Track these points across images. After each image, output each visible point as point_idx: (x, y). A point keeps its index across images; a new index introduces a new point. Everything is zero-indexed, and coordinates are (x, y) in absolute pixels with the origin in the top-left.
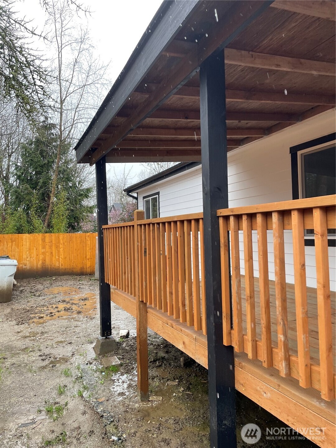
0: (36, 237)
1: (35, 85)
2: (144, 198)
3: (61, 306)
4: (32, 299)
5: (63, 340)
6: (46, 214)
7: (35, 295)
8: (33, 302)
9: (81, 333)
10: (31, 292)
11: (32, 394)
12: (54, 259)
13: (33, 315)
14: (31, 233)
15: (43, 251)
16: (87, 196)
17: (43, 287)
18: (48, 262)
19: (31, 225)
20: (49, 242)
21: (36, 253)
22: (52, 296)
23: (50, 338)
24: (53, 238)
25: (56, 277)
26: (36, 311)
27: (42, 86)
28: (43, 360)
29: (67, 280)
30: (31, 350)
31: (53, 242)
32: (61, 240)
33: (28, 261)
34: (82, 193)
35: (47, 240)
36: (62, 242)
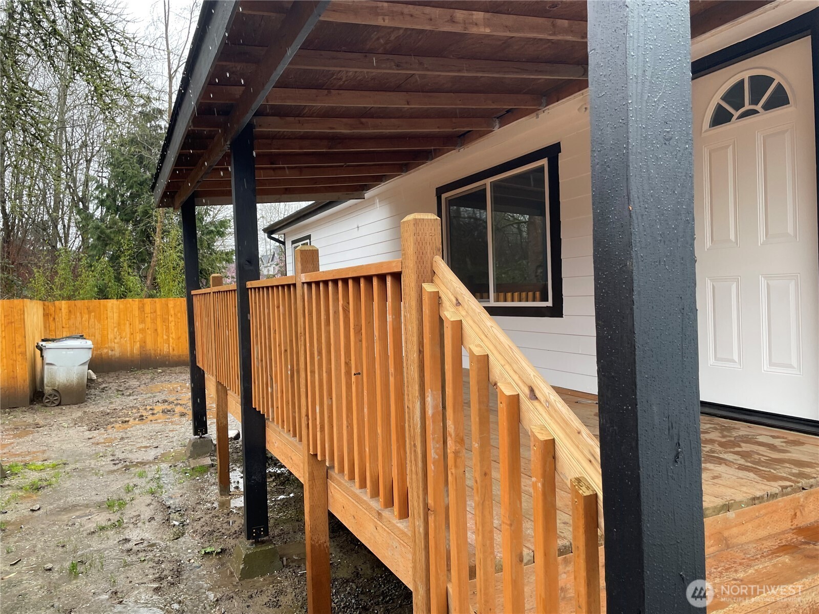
0: (129, 305)
1: (117, 61)
2: (293, 242)
3: (159, 408)
4: (117, 400)
5: (148, 445)
6: (148, 266)
7: (123, 394)
8: (118, 402)
9: (176, 437)
10: (118, 391)
11: (94, 493)
12: (159, 340)
13: (114, 419)
14: (121, 298)
15: (141, 326)
16: (222, 234)
17: (138, 383)
18: (150, 345)
19: (122, 284)
20: (151, 313)
21: (130, 331)
22: (149, 395)
23: (132, 443)
24: (158, 305)
25: (163, 369)
26: (121, 414)
27: (128, 63)
28: (115, 464)
29: (181, 373)
30: (101, 455)
31: (158, 313)
32: (172, 309)
33: (117, 343)
34: (212, 228)
35: (148, 309)
36: (172, 312)
